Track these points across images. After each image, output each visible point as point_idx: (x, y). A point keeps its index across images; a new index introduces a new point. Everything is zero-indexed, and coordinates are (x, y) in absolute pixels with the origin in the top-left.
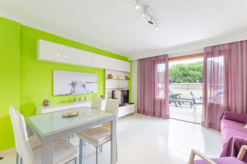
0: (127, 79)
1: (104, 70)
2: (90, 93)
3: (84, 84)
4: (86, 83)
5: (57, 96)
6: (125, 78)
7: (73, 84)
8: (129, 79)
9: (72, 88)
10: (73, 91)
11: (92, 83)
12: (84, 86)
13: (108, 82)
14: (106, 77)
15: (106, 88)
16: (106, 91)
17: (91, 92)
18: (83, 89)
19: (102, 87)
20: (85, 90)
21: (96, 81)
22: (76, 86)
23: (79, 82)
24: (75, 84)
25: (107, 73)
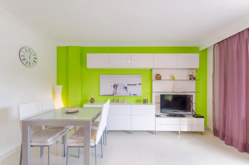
0: (190, 79)
1: (151, 70)
2: (132, 95)
3: (125, 86)
4: (128, 85)
5: (103, 96)
6: (188, 78)
7: (115, 86)
8: (195, 79)
9: (114, 89)
10: (115, 93)
11: (135, 85)
12: (126, 88)
13: (155, 83)
14: (154, 78)
15: (153, 91)
16: (154, 95)
17: (134, 95)
18: (124, 91)
19: (149, 90)
20: (127, 92)
21: (140, 83)
22: (117, 88)
23: (120, 84)
24: (116, 86)
25: (155, 73)
